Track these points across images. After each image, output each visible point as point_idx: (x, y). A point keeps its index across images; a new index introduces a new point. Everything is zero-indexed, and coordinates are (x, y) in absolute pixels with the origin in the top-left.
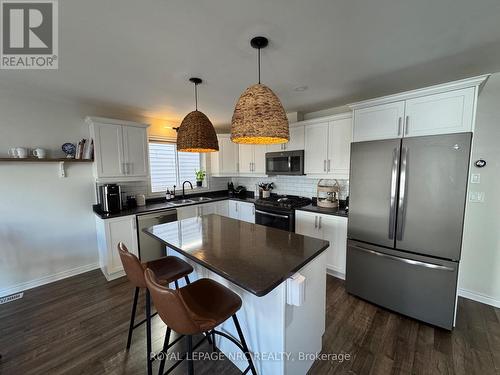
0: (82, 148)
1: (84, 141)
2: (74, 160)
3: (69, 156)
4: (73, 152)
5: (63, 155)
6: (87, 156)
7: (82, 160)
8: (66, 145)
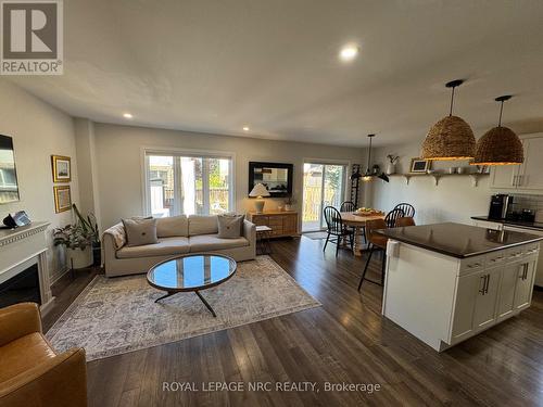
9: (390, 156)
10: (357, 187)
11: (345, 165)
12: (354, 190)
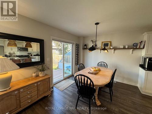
0: (140, 44)
1: (142, 42)
2: (136, 48)
3: (135, 47)
4: (136, 46)
5: (133, 47)
6: (142, 47)
7: (139, 48)
8: (134, 44)
9: (92, 41)
10: (78, 55)
11: (73, 44)
12: (77, 56)
